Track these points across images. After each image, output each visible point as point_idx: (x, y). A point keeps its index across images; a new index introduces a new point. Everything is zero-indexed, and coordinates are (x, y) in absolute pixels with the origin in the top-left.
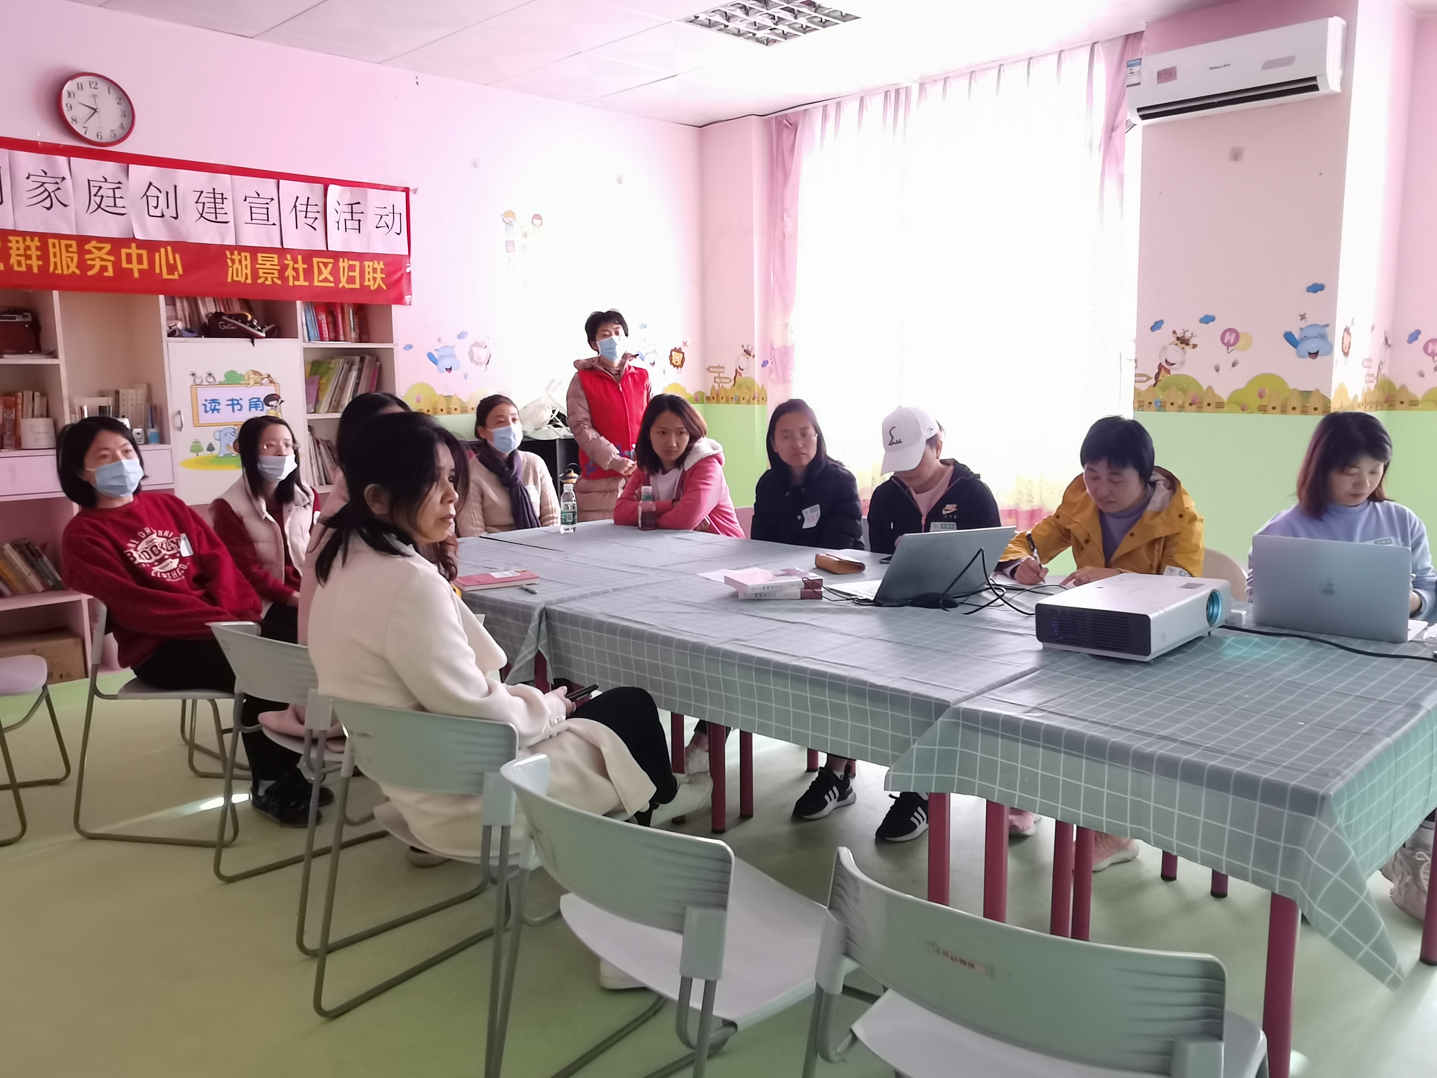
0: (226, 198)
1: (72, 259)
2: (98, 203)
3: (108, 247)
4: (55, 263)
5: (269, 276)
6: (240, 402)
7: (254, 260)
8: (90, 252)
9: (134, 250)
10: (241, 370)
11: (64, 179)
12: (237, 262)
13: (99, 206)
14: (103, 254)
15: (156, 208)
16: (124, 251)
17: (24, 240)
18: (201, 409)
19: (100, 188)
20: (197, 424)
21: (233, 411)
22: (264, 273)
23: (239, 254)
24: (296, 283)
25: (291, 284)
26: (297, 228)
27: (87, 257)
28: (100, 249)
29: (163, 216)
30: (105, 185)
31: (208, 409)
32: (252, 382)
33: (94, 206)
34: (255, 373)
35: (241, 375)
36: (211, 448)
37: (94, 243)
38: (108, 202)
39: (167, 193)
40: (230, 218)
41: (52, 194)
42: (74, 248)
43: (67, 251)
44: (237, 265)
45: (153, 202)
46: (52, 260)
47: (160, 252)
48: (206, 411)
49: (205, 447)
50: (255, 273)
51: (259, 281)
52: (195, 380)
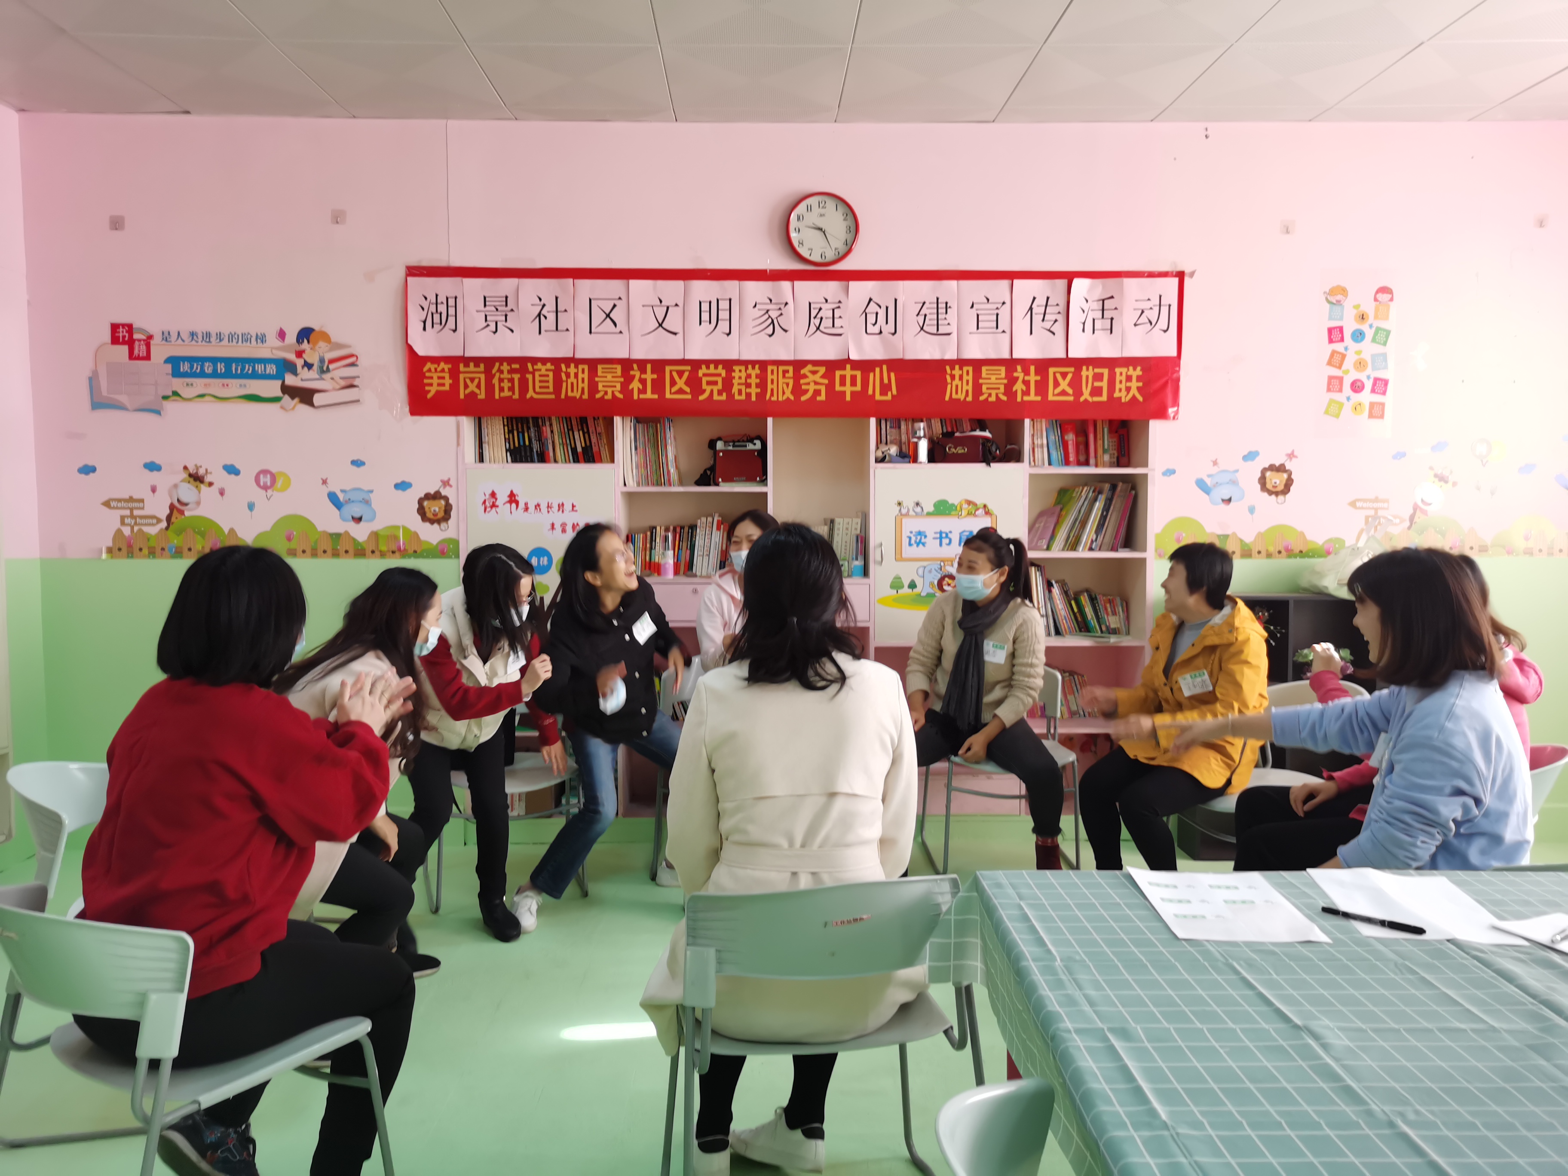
0: (950, 307)
1: (788, 385)
2: (817, 325)
3: (822, 370)
4: (772, 390)
5: (994, 393)
6: (950, 535)
7: (977, 374)
8: (805, 376)
9: (848, 372)
10: (954, 500)
11: (786, 304)
12: (957, 378)
13: (818, 328)
14: (817, 378)
15: (874, 325)
16: (838, 373)
17: (747, 369)
18: (905, 541)
19: (820, 309)
20: (899, 557)
21: (941, 545)
22: (988, 389)
23: (961, 368)
24: (1026, 398)
25: (1019, 399)
26: (1031, 333)
27: (802, 381)
28: (814, 373)
29: (881, 332)
30: (825, 306)
31: (913, 541)
32: (964, 513)
33: (813, 328)
34: (969, 503)
35: (953, 505)
36: (912, 585)
37: (810, 367)
38: (827, 323)
39: (887, 308)
40: (953, 329)
41: (775, 321)
42: (791, 374)
43: (784, 376)
44: (957, 381)
45: (871, 319)
46: (770, 386)
47: (874, 371)
48: (910, 544)
49: (906, 584)
50: (977, 389)
51: (982, 398)
52: (901, 509)
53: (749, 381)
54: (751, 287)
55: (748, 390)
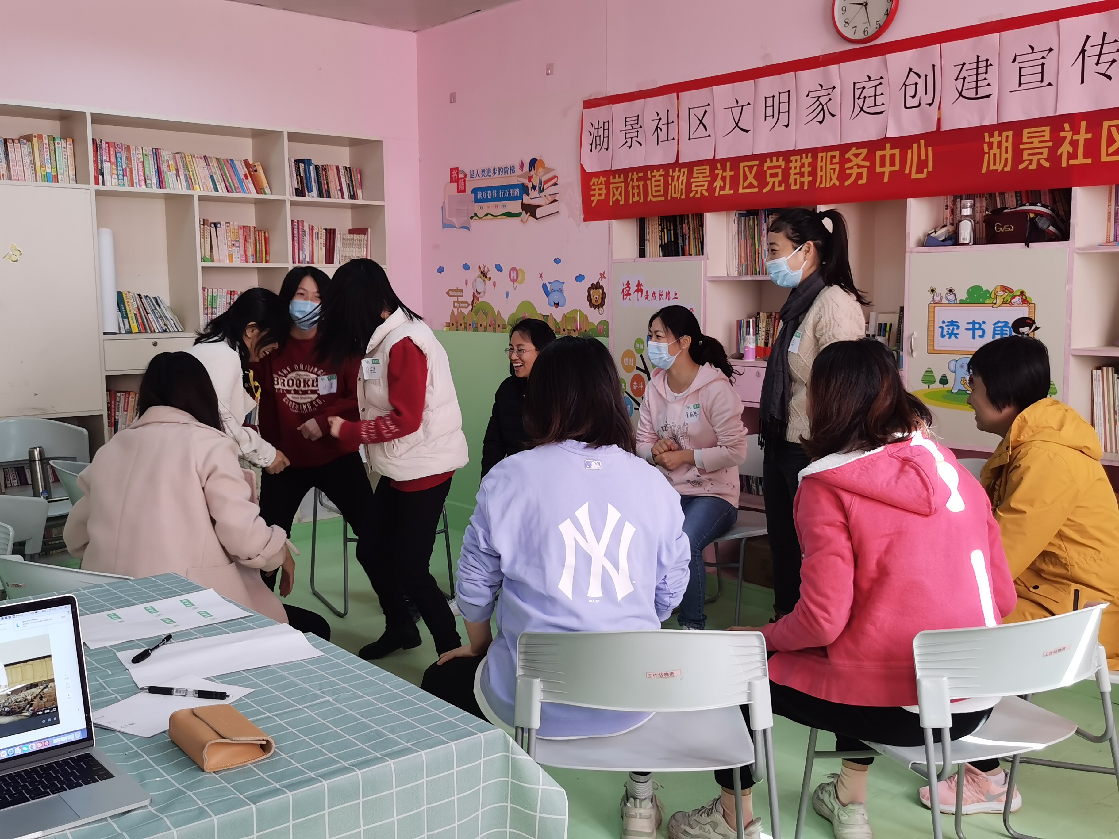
0: (991, 65)
1: (834, 170)
2: (861, 106)
3: (864, 151)
4: (821, 176)
5: (1035, 158)
6: (983, 326)
7: (1018, 140)
8: (849, 160)
9: (888, 151)
10: (989, 286)
11: (834, 88)
12: (995, 145)
13: (862, 109)
14: (859, 161)
15: (913, 97)
16: (879, 153)
17: (801, 158)
18: (938, 331)
19: (864, 88)
20: (932, 350)
21: (974, 337)
22: (1029, 155)
23: (1000, 135)
24: (1072, 162)
25: (1064, 164)
26: (1082, 82)
27: (847, 166)
28: (857, 156)
29: (920, 104)
30: (868, 85)
31: (945, 333)
32: (999, 301)
33: (857, 109)
34: (1005, 289)
35: (987, 291)
36: (944, 381)
37: (854, 151)
38: (870, 102)
39: (926, 76)
40: (993, 90)
41: (825, 107)
42: (837, 160)
43: (832, 163)
44: (995, 150)
45: (911, 91)
46: (819, 174)
47: (912, 148)
48: (943, 336)
49: (938, 379)
50: (1018, 155)
51: (1021, 167)
52: (933, 297)
53: (803, 170)
54: (805, 75)
55: (802, 179)
